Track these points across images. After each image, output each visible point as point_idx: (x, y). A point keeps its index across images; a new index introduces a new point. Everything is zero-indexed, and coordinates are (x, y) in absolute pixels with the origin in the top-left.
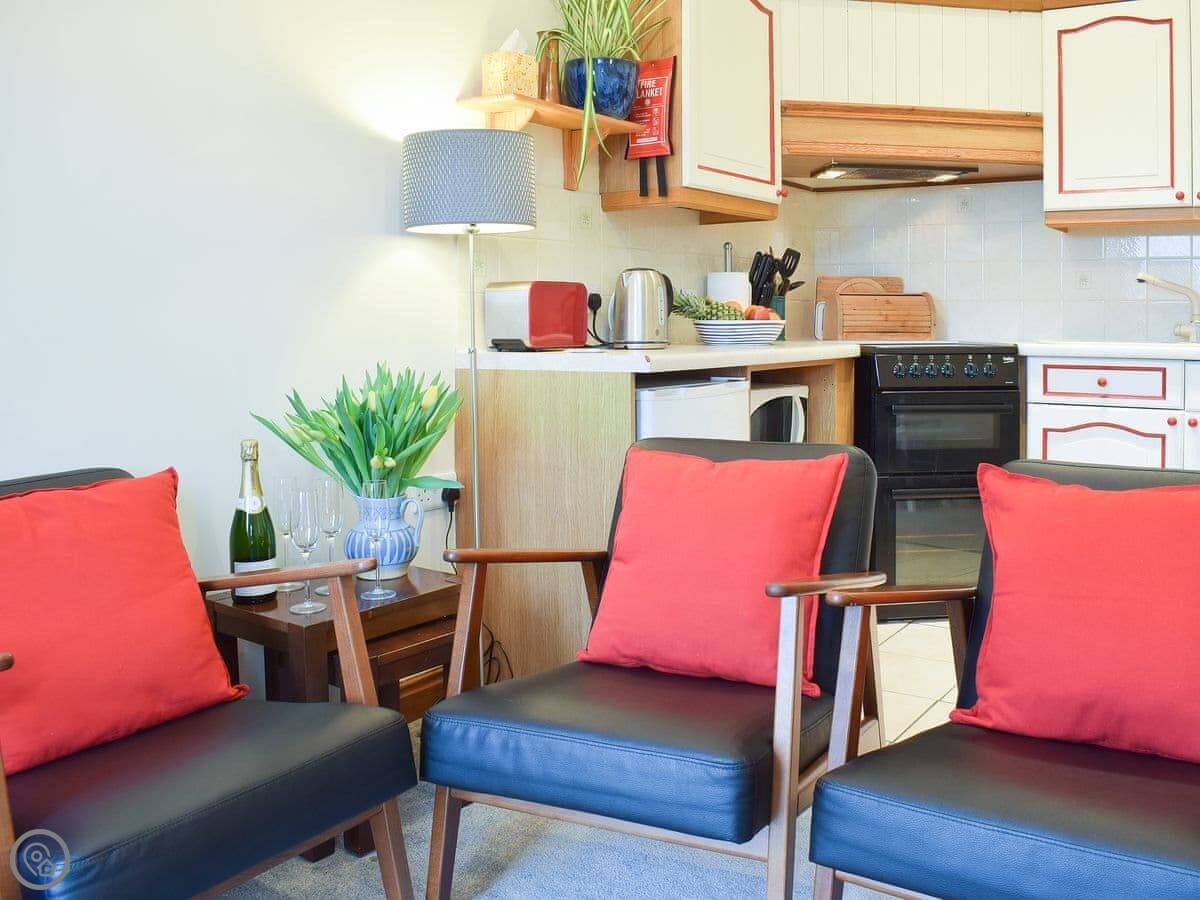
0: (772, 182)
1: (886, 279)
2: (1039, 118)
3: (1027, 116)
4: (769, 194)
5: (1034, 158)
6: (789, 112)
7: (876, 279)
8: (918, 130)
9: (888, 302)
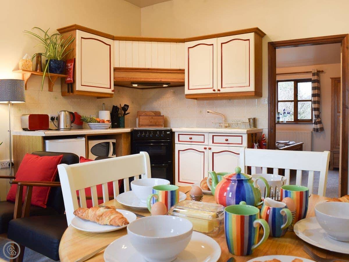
0: (110, 88)
1: (155, 112)
2: (184, 70)
3: (180, 70)
4: (109, 91)
5: (182, 81)
6: (116, 70)
7: (152, 112)
8: (151, 74)
9: (152, 118)
